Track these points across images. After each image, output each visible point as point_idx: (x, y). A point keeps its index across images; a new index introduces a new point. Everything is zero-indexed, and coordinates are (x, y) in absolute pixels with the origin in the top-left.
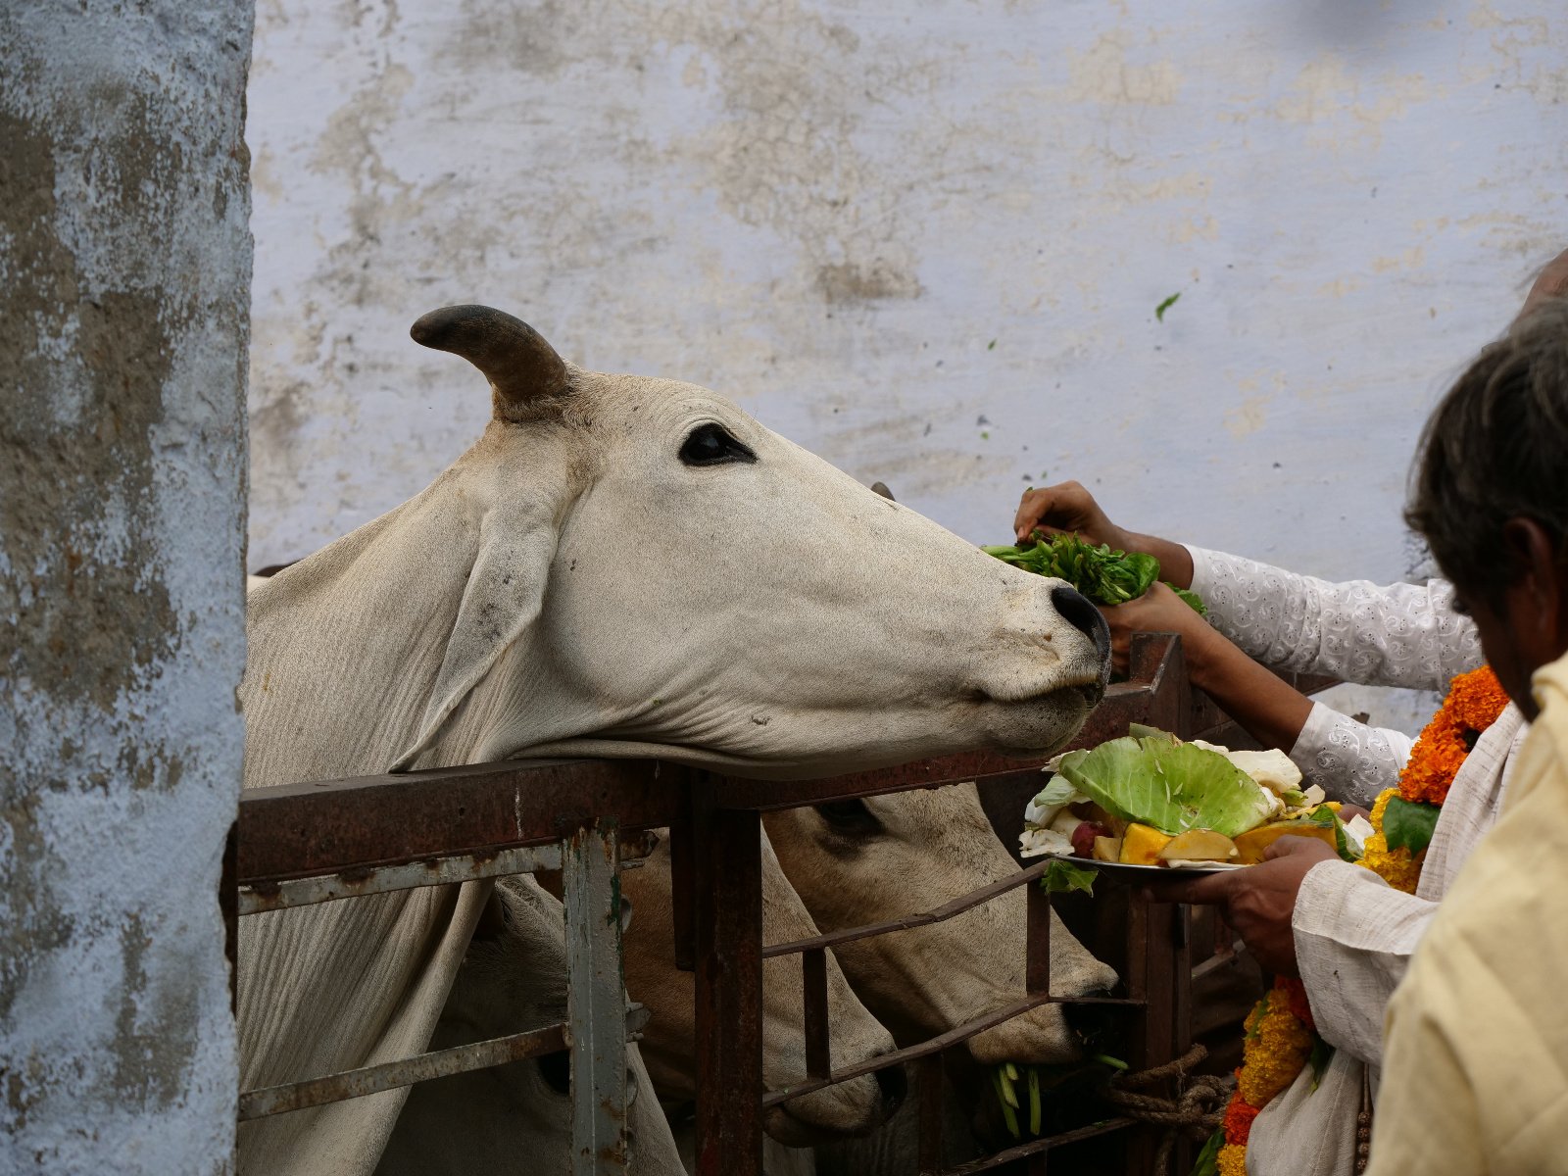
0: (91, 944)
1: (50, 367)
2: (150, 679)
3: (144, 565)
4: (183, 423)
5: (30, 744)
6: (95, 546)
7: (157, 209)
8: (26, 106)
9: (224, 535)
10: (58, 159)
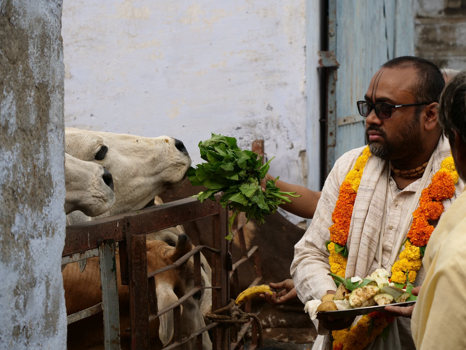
0: (40, 286)
1: (29, 107)
2: (48, 203)
3: (47, 168)
4: (53, 123)
5: (28, 225)
6: (38, 162)
7: (47, 56)
8: (24, 25)
9: (61, 157)
10: (29, 41)
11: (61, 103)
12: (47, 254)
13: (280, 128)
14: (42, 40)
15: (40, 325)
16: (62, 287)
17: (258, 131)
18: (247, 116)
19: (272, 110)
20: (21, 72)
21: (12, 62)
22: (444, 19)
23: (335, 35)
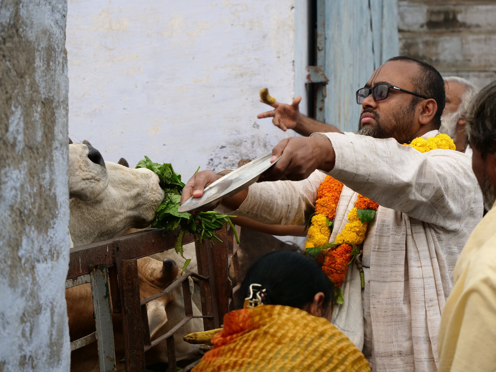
0: (45, 313)
1: (36, 123)
2: (53, 225)
3: (52, 188)
4: (58, 140)
5: (34, 248)
6: (44, 181)
7: (53, 70)
8: (31, 37)
10: (36, 54)
11: (65, 120)
12: (51, 278)
13: (267, 147)
14: (48, 53)
15: (45, 355)
16: (66, 314)
17: (243, 150)
18: (232, 134)
19: (258, 128)
20: (28, 86)
21: (20, 76)
22: (426, 33)
23: (324, 49)
